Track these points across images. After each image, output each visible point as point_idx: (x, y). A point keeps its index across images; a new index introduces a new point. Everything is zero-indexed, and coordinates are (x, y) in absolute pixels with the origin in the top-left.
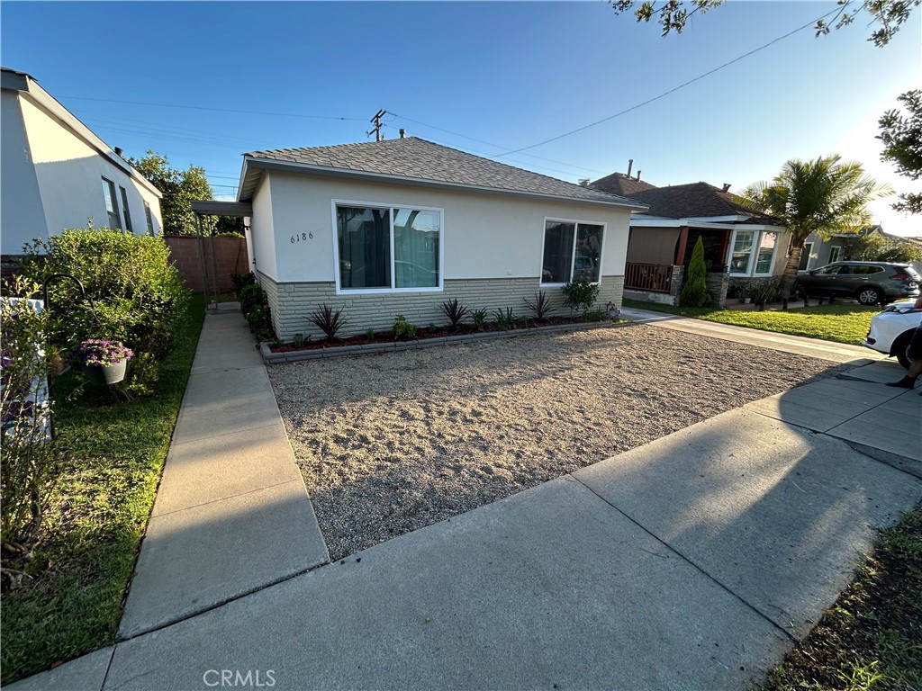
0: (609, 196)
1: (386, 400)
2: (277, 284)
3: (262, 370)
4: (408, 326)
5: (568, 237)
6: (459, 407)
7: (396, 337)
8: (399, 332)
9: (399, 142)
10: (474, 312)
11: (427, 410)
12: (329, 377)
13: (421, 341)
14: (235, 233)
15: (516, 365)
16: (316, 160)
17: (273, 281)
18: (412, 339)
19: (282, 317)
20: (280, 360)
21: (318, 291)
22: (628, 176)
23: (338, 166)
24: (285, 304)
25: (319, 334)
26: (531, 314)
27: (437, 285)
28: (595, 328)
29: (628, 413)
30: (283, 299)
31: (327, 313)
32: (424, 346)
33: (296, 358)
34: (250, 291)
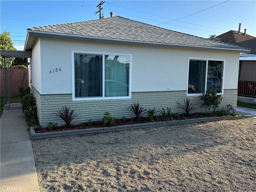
0: (226, 45)
1: (95, 162)
2: (41, 95)
3: (29, 143)
4: (111, 118)
5: (202, 69)
6: (137, 169)
7: (104, 124)
8: (106, 121)
9: (109, 19)
10: (148, 110)
11: (118, 170)
12: (65, 148)
13: (118, 127)
14: (23, 66)
15: (172, 142)
16: (64, 31)
17: (39, 93)
18: (113, 125)
19: (42, 113)
20: (39, 137)
21: (63, 99)
22: (239, 32)
23: (76, 34)
24: (45, 106)
25: (62, 123)
26: (181, 111)
27: (128, 95)
28: (221, 120)
29: (239, 176)
30: (43, 103)
31: (67, 111)
32: (120, 129)
33: (48, 136)
34: (27, 98)
